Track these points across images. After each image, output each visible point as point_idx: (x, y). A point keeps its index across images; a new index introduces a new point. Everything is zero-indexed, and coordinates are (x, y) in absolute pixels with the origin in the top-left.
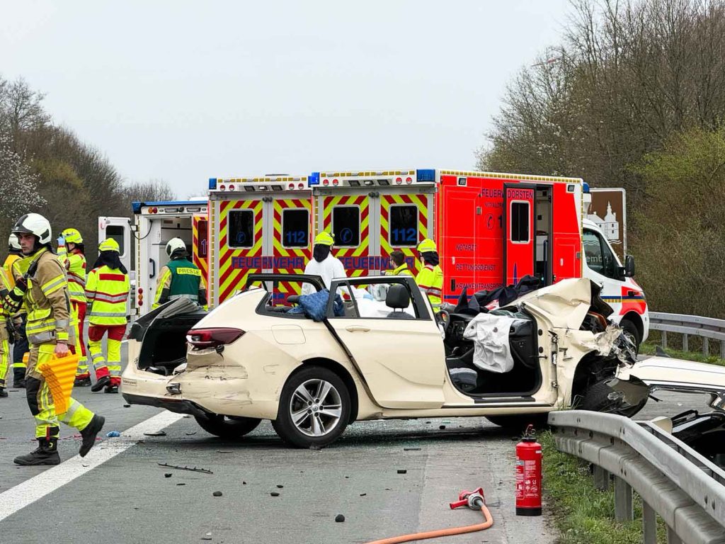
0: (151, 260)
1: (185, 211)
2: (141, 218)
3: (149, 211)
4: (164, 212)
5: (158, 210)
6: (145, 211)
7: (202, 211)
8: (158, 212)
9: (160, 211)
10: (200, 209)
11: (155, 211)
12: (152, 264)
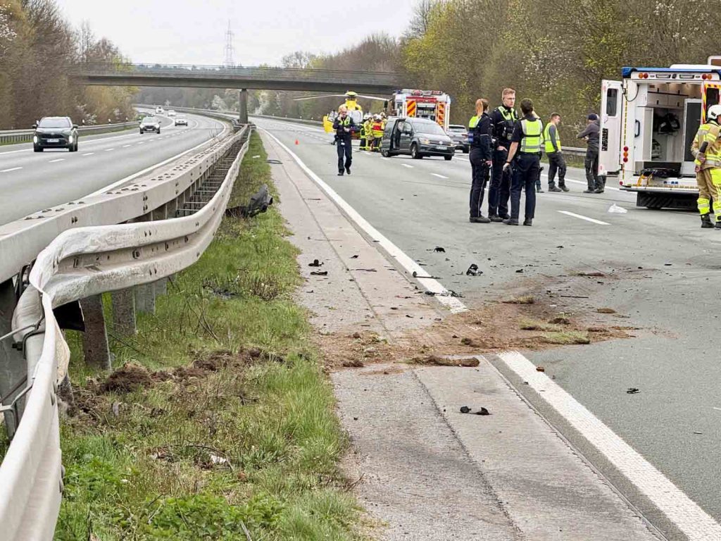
0: (636, 121)
1: (678, 78)
2: (630, 82)
3: (639, 76)
4: (655, 78)
5: (649, 75)
6: (635, 76)
7: (695, 78)
8: (649, 78)
9: (651, 76)
10: (693, 76)
11: (646, 76)
12: (637, 123)
